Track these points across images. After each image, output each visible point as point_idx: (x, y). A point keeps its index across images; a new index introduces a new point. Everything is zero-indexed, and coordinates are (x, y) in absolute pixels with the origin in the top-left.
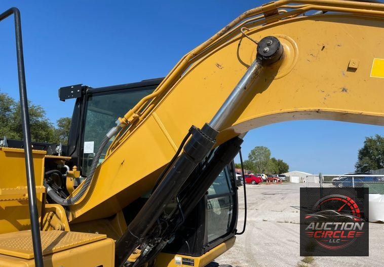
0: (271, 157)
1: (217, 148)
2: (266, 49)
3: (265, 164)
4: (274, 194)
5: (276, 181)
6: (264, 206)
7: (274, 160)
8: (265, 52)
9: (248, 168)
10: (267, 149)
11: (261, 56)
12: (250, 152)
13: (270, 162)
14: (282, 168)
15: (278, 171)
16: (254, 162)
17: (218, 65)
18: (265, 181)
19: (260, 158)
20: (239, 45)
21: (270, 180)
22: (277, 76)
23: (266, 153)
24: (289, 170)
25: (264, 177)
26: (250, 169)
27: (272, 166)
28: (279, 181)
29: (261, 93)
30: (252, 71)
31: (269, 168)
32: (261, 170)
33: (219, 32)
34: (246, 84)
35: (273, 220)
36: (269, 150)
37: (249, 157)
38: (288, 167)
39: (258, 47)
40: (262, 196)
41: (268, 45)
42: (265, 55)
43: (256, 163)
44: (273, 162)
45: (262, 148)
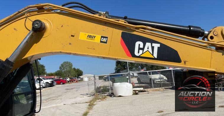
0: (73, 67)
1: (18, 68)
2: (36, 26)
3: (69, 72)
4: (72, 89)
5: (75, 81)
6: (65, 96)
7: (74, 69)
8: (36, 27)
9: (59, 75)
10: (70, 63)
11: (34, 28)
12: (60, 65)
13: (72, 70)
14: (79, 73)
15: (77, 75)
16: (63, 71)
17: (15, 29)
18: (69, 82)
19: (66, 69)
20: (26, 20)
21: (72, 81)
22: (43, 37)
23: (70, 65)
24: (83, 74)
25: (68, 79)
26: (61, 75)
27: (74, 73)
28: (77, 81)
29: (37, 43)
30: (30, 35)
31: (72, 74)
32: (67, 76)
33: (15, 14)
34: (28, 40)
35: (69, 103)
36: (71, 64)
37: (60, 68)
38: (82, 72)
39: (33, 24)
40: (66, 91)
41: (37, 24)
42: (36, 28)
43: (64, 72)
44: (74, 70)
45: (67, 63)
